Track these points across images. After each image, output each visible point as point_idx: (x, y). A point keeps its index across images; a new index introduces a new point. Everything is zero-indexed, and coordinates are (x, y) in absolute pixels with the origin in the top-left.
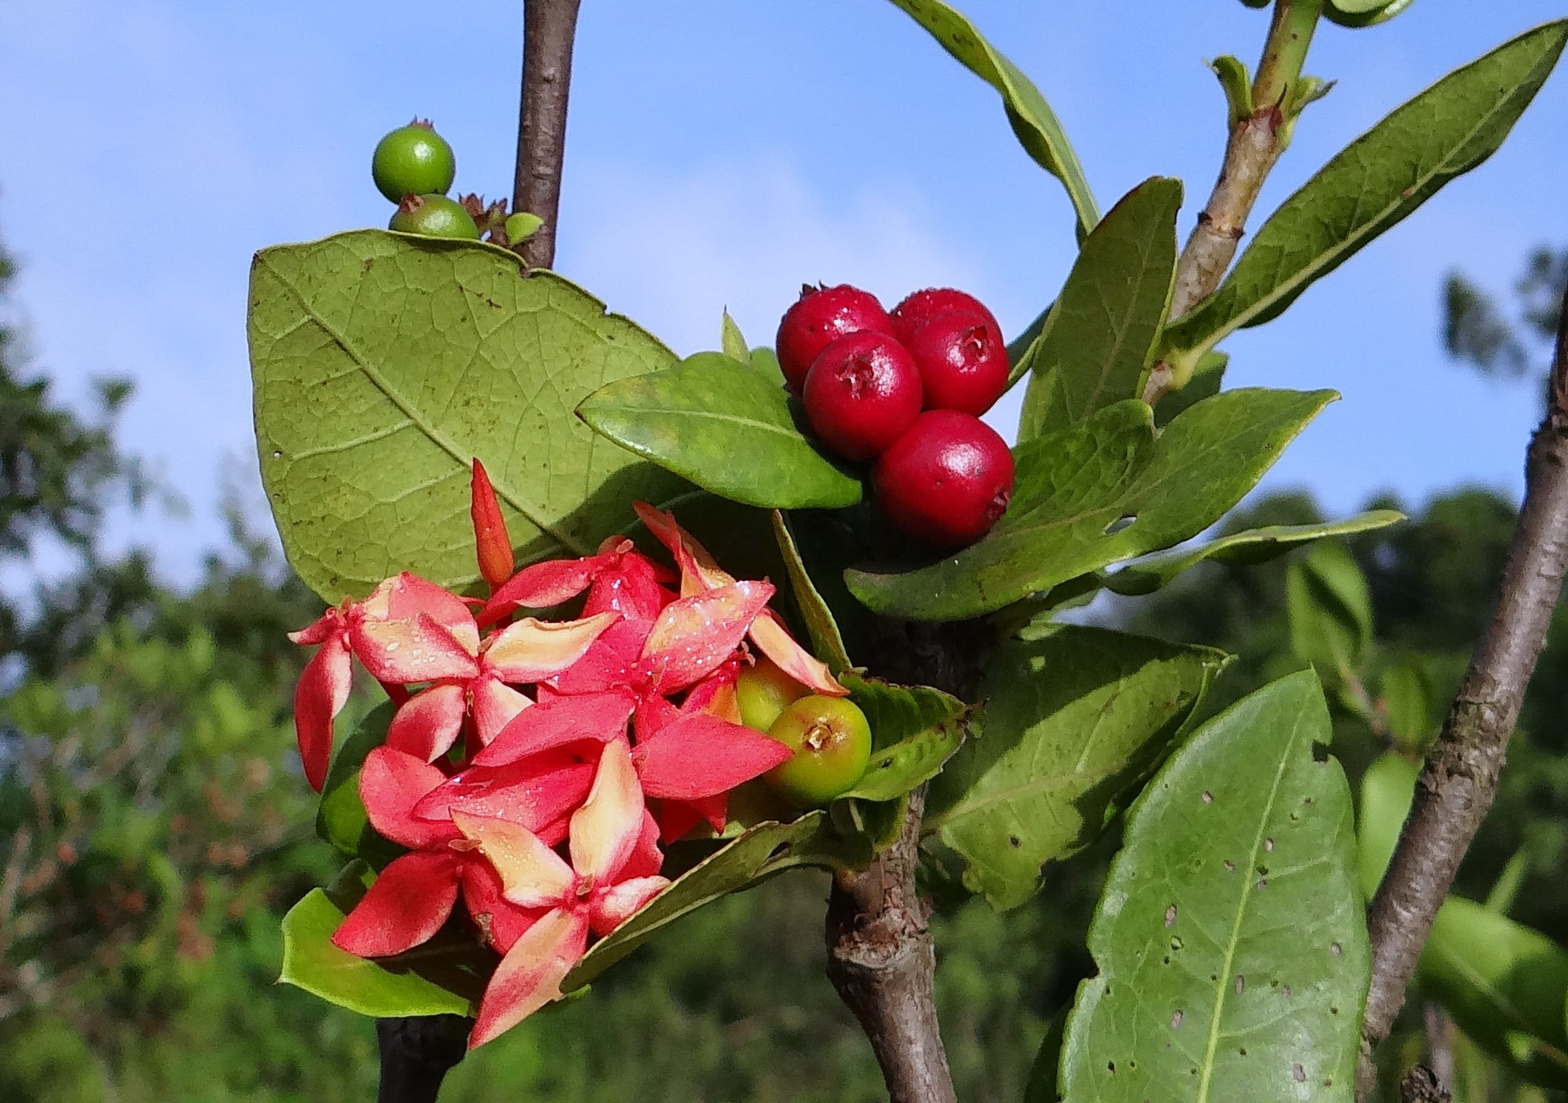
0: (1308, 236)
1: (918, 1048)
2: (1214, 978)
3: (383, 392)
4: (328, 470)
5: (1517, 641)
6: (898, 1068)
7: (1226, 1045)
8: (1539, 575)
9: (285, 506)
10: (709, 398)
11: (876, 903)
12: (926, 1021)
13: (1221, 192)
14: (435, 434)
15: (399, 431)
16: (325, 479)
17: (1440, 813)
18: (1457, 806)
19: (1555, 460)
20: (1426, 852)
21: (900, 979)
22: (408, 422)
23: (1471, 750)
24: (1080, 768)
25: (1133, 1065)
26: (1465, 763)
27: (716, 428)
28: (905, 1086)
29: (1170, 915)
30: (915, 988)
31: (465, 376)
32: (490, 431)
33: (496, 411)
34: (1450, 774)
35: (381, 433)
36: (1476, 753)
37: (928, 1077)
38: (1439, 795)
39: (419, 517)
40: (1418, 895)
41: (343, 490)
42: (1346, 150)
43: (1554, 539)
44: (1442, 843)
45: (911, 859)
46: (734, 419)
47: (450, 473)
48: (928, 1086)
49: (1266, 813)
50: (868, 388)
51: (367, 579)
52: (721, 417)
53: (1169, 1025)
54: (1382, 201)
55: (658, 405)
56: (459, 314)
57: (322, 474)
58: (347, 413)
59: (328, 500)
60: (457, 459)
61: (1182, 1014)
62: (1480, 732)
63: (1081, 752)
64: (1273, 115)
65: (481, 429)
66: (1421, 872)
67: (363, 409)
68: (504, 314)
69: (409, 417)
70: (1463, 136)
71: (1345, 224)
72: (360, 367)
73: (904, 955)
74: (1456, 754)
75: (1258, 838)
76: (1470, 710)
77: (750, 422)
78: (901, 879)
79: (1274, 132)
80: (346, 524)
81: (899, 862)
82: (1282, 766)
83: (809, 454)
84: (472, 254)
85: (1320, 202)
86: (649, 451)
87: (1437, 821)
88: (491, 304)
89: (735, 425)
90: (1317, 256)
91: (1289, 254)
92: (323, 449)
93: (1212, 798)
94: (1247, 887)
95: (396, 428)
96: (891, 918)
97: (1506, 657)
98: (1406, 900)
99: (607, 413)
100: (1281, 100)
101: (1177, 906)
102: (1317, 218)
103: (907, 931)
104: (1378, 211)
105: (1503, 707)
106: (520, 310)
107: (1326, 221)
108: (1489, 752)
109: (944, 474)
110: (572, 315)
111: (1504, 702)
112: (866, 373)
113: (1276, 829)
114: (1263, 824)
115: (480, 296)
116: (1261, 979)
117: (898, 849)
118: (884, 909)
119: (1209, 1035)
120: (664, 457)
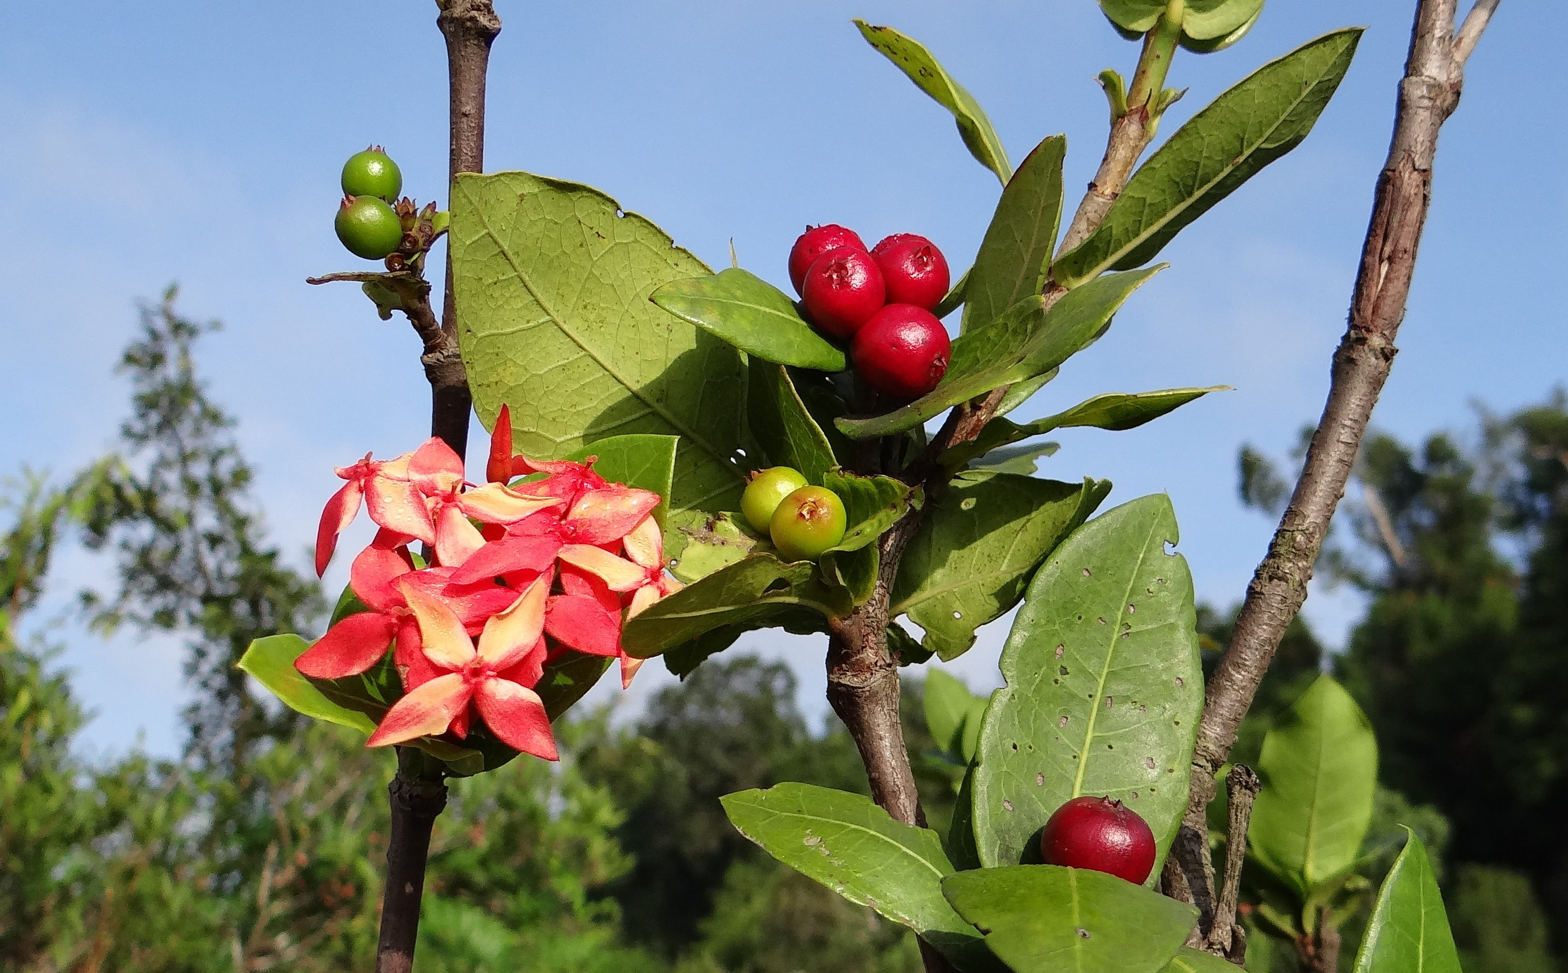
0: (1163, 191)
1: (886, 743)
2: (1090, 696)
3: (532, 295)
4: (499, 348)
5: (1322, 487)
6: (873, 756)
7: (1097, 741)
8: (1338, 441)
9: (474, 372)
10: (739, 293)
11: (858, 643)
12: (892, 726)
13: (1105, 167)
14: (565, 327)
15: (543, 323)
16: (497, 355)
17: (1263, 605)
18: (1276, 601)
19: (1352, 361)
20: (1253, 633)
21: (873, 696)
22: (548, 318)
23: (1287, 563)
24: (1004, 568)
25: (1030, 747)
26: (1282, 571)
27: (745, 311)
28: (877, 768)
29: (1059, 651)
30: (885, 703)
31: (583, 287)
32: (600, 327)
33: (604, 314)
34: (1271, 579)
35: (531, 324)
36: (1291, 565)
37: (893, 763)
38: (1263, 594)
39: (557, 386)
40: (1247, 663)
41: (509, 364)
42: (1189, 123)
43: (1351, 417)
44: (1265, 627)
45: (883, 619)
46: (757, 307)
47: (578, 356)
48: (893, 768)
49: (1130, 586)
50: (844, 283)
51: (526, 429)
52: (748, 305)
53: (1058, 726)
54: (1218, 166)
55: (704, 295)
56: (578, 241)
57: (496, 350)
58: (509, 308)
59: (500, 370)
60: (581, 347)
61: (1067, 718)
62: (1293, 550)
63: (1005, 557)
64: (1142, 113)
65: (595, 326)
66: (1250, 648)
67: (520, 305)
68: (607, 244)
69: (549, 315)
70: (1277, 118)
71: (1191, 183)
72: (516, 273)
73: (876, 680)
74: (1276, 565)
75: (1124, 604)
76: (1286, 536)
77: (768, 310)
78: (876, 631)
79: (1142, 125)
80: (511, 388)
81: (874, 620)
82: (1141, 556)
83: (810, 333)
84: (586, 196)
85: (1171, 163)
86: (701, 322)
87: (1261, 612)
88: (599, 235)
89: (758, 311)
90: (1172, 209)
91: (1150, 205)
92: (496, 331)
93: (1090, 574)
94: (1115, 637)
95: (541, 321)
96: (868, 655)
97: (1314, 499)
98: (1238, 666)
99: (671, 298)
100: (1147, 102)
101: (1065, 645)
102: (1169, 175)
103: (878, 664)
104: (1216, 175)
105: (1311, 534)
106: (617, 241)
107: (1178, 180)
108: (1300, 565)
109: (899, 344)
110: (651, 247)
111: (1311, 530)
112: (843, 271)
113: (1136, 599)
114: (1127, 594)
115: (592, 228)
116: (1126, 699)
117: (873, 611)
118: (863, 648)
119: (1086, 733)
120: (711, 327)
